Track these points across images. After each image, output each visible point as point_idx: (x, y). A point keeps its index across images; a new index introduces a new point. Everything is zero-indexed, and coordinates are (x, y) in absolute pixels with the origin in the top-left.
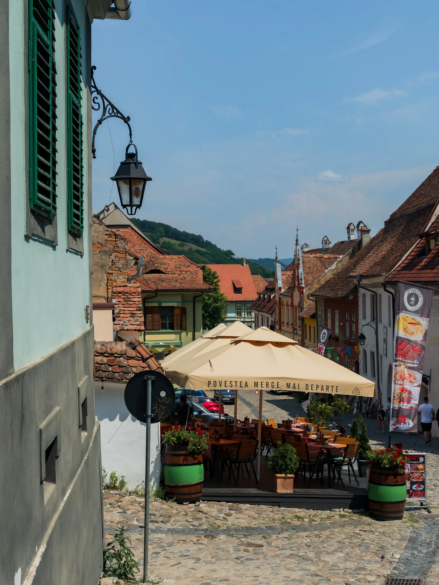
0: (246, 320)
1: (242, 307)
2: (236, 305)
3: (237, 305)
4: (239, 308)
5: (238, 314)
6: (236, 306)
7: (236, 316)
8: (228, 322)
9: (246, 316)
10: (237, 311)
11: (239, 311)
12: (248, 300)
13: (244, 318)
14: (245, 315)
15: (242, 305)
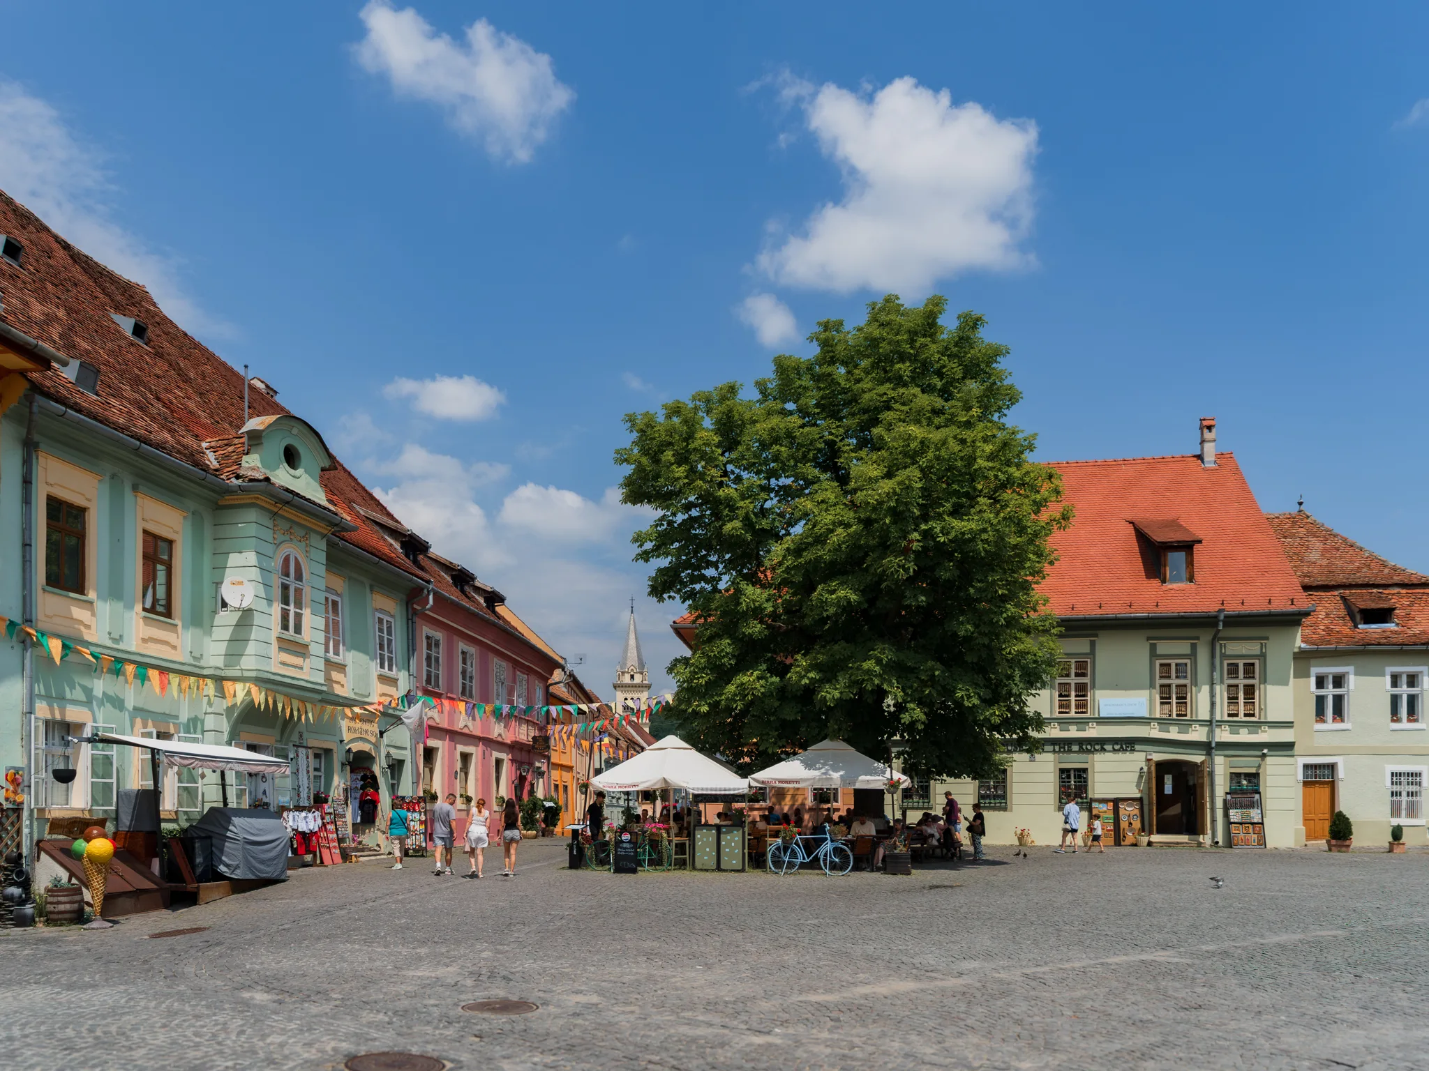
0: (1224, 735)
1: (1193, 655)
2: (1153, 647)
3: (1164, 647)
4: (1173, 662)
5: (1165, 700)
6: (1153, 654)
7: (1151, 709)
8: (1103, 750)
9: (1222, 712)
10: (1159, 682)
11: (1174, 682)
12: (1234, 607)
13: (1210, 723)
14: (1213, 704)
15: (1194, 647)
